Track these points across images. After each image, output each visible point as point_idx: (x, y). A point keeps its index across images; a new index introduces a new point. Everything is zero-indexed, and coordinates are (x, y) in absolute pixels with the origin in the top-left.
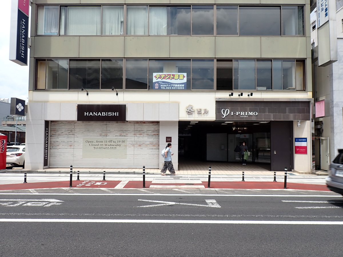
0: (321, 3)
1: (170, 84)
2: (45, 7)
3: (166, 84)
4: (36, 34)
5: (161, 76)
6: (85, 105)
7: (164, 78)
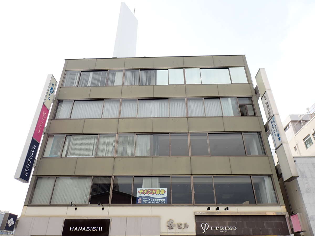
0: (273, 130)
1: (152, 199)
2: (54, 136)
3: (149, 198)
4: (42, 156)
5: (144, 191)
6: (72, 220)
7: (147, 193)
